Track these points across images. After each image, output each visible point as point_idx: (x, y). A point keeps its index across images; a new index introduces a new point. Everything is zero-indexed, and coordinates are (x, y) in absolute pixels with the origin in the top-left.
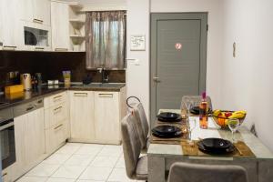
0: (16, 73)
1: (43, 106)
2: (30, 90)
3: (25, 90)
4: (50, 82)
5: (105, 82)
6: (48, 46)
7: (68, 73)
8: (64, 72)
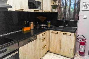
0: (28, 21)
1: (36, 39)
2: (33, 29)
3: (31, 29)
4: (42, 25)
5: (66, 26)
6: (41, 9)
7: (50, 21)
8: (48, 21)
